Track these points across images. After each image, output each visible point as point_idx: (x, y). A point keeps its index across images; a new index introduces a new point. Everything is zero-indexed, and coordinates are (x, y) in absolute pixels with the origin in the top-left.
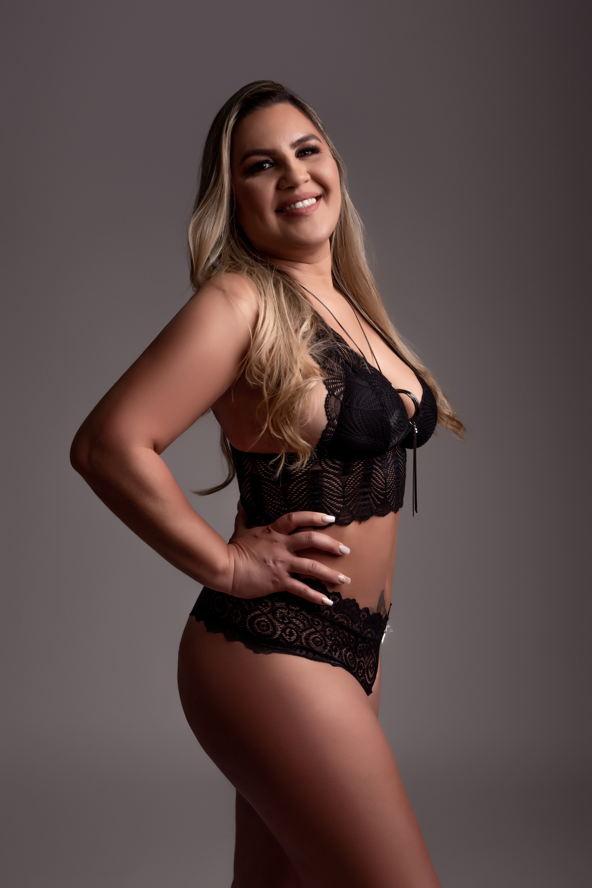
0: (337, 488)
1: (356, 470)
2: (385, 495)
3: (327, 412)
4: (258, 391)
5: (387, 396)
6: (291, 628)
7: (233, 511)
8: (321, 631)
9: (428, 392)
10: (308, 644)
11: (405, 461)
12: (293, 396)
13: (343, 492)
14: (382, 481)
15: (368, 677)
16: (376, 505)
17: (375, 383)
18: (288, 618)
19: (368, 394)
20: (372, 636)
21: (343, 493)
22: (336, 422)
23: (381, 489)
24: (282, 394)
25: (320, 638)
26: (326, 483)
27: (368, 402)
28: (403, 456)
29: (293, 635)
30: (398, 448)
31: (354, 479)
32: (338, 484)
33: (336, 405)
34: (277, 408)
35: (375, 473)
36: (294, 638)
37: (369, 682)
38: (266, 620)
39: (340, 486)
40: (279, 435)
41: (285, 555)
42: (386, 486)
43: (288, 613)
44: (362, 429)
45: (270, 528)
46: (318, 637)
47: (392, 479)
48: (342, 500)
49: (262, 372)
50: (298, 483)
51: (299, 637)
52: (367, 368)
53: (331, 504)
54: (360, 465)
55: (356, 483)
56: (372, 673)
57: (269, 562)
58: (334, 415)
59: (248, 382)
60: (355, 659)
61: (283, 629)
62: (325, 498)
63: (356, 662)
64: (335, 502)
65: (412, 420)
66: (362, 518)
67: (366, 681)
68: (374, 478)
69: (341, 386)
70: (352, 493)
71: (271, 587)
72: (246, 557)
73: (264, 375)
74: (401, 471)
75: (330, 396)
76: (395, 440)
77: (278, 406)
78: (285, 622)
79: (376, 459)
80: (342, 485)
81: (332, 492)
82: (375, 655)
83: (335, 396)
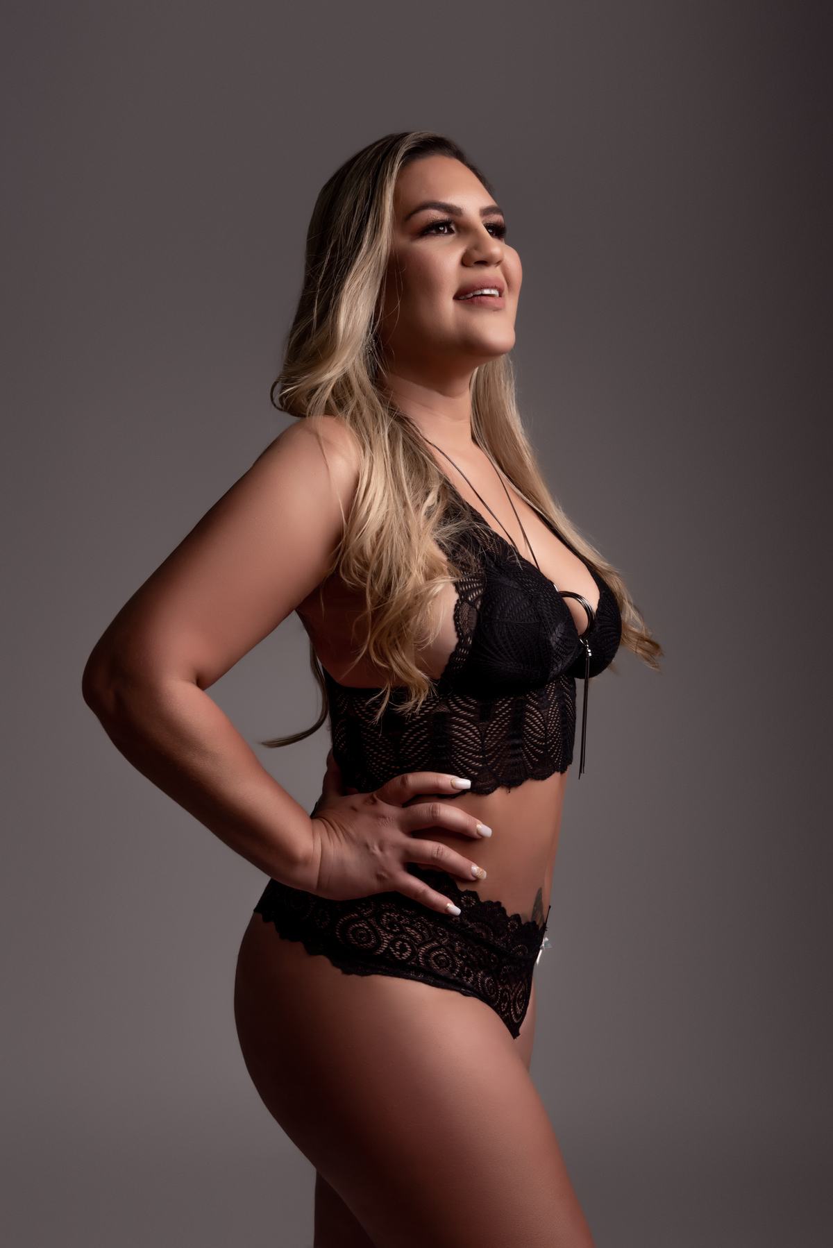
0: (473, 740)
1: (500, 713)
2: (545, 748)
3: (457, 626)
4: (358, 596)
5: (546, 603)
6: (404, 941)
7: (319, 769)
8: (448, 945)
9: (607, 595)
10: (428, 964)
11: (574, 696)
12: (409, 607)
13: (482, 745)
14: (539, 727)
15: (515, 1013)
16: (533, 763)
17: (529, 583)
18: (400, 926)
19: (517, 600)
20: (524, 954)
21: (482, 747)
22: (470, 641)
23: (539, 740)
24: (394, 603)
25: (445, 956)
26: (456, 731)
27: (517, 612)
28: (570, 689)
29: (406, 950)
30: (563, 677)
31: (497, 726)
32: (475, 734)
33: (470, 615)
34: (383, 626)
35: (528, 717)
36: (406, 955)
37: (515, 1021)
38: (366, 927)
39: (477, 736)
40: (384, 662)
41: (397, 836)
42: (546, 735)
43: (400, 919)
44: (509, 651)
45: (375, 796)
46: (442, 955)
47: (555, 724)
48: (481, 757)
49: (365, 568)
50: (414, 731)
51: (414, 953)
52: (518, 561)
53: (465, 763)
54: (506, 705)
55: (501, 732)
56: (520, 1008)
57: (373, 848)
58: (467, 631)
59: (344, 581)
60: (497, 988)
61: (391, 942)
62: (455, 754)
63: (497, 991)
64: (470, 759)
65: (583, 637)
66: (512, 782)
67: (512, 1018)
68: (528, 725)
69: (478, 588)
70: (495, 746)
71: (375, 885)
72: (340, 840)
73: (367, 572)
74: (568, 711)
75: (462, 603)
76: (558, 667)
77: (385, 622)
78: (394, 930)
79: (531, 695)
80: (481, 734)
81: (465, 745)
82: (526, 981)
83: (469, 603)
